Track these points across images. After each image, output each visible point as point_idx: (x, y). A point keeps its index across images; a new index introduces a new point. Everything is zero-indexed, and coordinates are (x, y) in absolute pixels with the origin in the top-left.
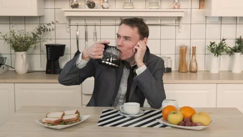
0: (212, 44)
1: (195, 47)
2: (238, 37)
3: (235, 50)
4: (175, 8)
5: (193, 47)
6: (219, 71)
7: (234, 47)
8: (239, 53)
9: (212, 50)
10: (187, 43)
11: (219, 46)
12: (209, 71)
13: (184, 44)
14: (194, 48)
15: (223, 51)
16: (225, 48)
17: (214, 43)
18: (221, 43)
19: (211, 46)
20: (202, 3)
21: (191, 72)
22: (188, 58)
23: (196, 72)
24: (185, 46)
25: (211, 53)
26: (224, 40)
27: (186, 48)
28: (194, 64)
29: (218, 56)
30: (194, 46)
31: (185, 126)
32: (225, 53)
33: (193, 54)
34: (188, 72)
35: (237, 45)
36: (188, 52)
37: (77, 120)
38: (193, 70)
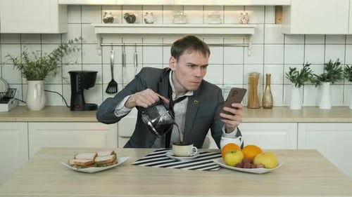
0: (292, 70)
1: (270, 75)
2: (327, 62)
3: (323, 79)
4: (242, 23)
5: (267, 75)
6: (302, 107)
7: (322, 75)
8: (328, 83)
9: (293, 79)
10: (258, 69)
11: (302, 73)
12: (288, 107)
13: (255, 71)
14: (268, 77)
15: (306, 80)
16: (309, 76)
17: (295, 69)
18: (304, 70)
19: (290, 73)
20: (279, 17)
21: (265, 107)
22: (260, 89)
23: (271, 107)
24: (256, 73)
25: (291, 83)
26: (308, 65)
27: (258, 75)
28: (268, 98)
29: (299, 86)
30: (268, 73)
31: (243, 168)
32: (310, 82)
33: (267, 85)
34: (260, 108)
35: (326, 72)
36: (260, 81)
37: (113, 162)
38: (267, 105)
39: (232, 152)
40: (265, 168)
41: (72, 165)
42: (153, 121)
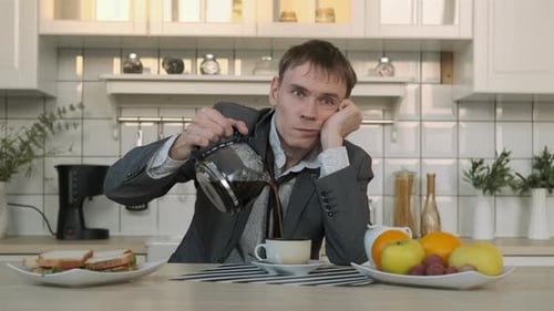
39: (399, 243)
40: (476, 270)
41: (32, 270)
42: (231, 178)
